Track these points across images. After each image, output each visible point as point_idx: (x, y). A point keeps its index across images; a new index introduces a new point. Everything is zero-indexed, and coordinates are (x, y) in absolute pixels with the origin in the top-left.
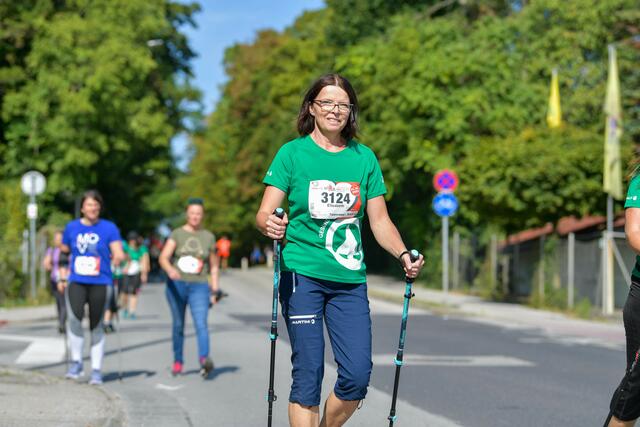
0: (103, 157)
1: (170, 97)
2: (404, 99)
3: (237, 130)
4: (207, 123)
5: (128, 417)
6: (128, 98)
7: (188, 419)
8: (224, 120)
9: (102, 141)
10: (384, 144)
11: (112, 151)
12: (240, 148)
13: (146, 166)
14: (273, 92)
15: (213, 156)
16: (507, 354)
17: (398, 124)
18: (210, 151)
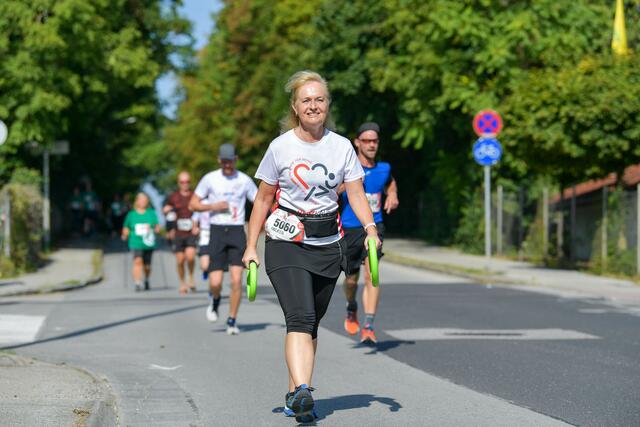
0: (76, 101)
1: (154, 29)
2: (437, 27)
3: (235, 68)
4: (198, 60)
6: (105, 29)
8: (219, 57)
9: (74, 81)
10: (412, 82)
11: (87, 93)
12: (238, 91)
13: (127, 112)
14: (278, 20)
15: (206, 100)
17: (429, 57)
18: (202, 94)
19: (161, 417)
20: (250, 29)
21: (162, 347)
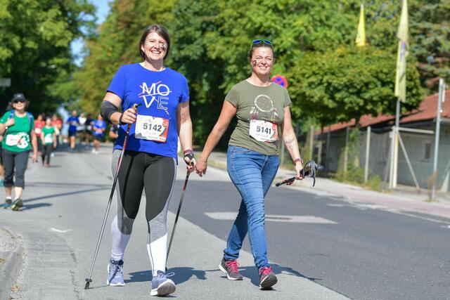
0: (16, 53)
1: (70, 10)
2: (250, 20)
3: (122, 38)
4: (98, 31)
5: (26, 252)
6: (38, 8)
7: (73, 255)
8: (112, 30)
9: (16, 40)
10: (233, 54)
11: (24, 49)
12: (123, 52)
13: (50, 62)
14: (151, 9)
15: (103, 56)
16: (316, 215)
17: (244, 39)
18: (100, 53)
19: (52, 265)
20: (133, 13)
21: (60, 216)
